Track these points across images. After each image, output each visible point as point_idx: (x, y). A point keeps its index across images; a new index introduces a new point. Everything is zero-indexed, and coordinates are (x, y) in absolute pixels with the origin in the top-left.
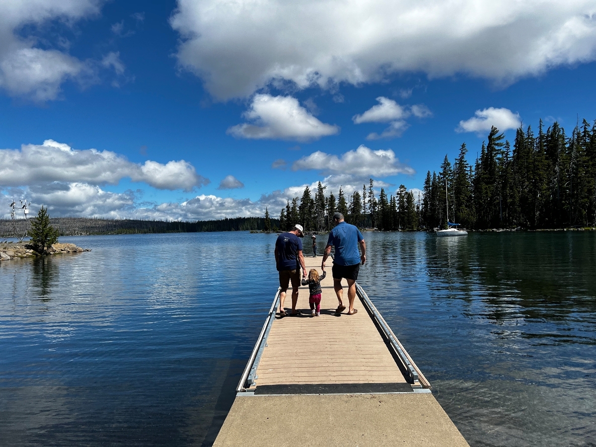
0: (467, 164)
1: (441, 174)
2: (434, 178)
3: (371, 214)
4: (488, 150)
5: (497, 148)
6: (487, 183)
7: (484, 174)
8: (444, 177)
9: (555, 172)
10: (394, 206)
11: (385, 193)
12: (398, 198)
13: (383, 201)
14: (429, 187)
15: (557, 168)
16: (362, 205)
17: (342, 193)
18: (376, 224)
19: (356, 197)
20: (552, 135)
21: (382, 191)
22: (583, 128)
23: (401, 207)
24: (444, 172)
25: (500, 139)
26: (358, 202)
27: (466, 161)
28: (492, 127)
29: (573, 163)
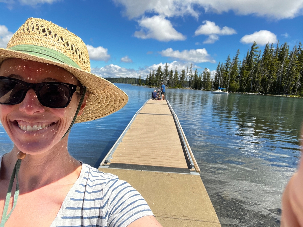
0: (239, 60)
1: (225, 64)
2: (222, 66)
3: (189, 81)
4: (250, 54)
5: (254, 53)
6: (247, 70)
7: (247, 66)
8: (226, 66)
9: (281, 67)
10: (201, 78)
11: (197, 71)
12: (203, 74)
13: (196, 76)
14: (219, 70)
15: (282, 65)
16: (186, 76)
17: (177, 69)
18: (191, 86)
19: (183, 72)
20: (283, 49)
21: (196, 70)
22: (299, 46)
23: (204, 79)
24: (227, 63)
25: (257, 48)
26: (184, 75)
27: (238, 58)
28: (254, 42)
29: (291, 64)
